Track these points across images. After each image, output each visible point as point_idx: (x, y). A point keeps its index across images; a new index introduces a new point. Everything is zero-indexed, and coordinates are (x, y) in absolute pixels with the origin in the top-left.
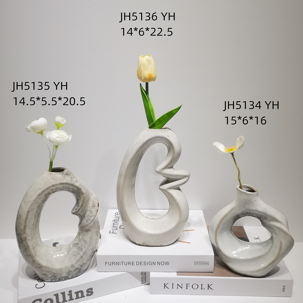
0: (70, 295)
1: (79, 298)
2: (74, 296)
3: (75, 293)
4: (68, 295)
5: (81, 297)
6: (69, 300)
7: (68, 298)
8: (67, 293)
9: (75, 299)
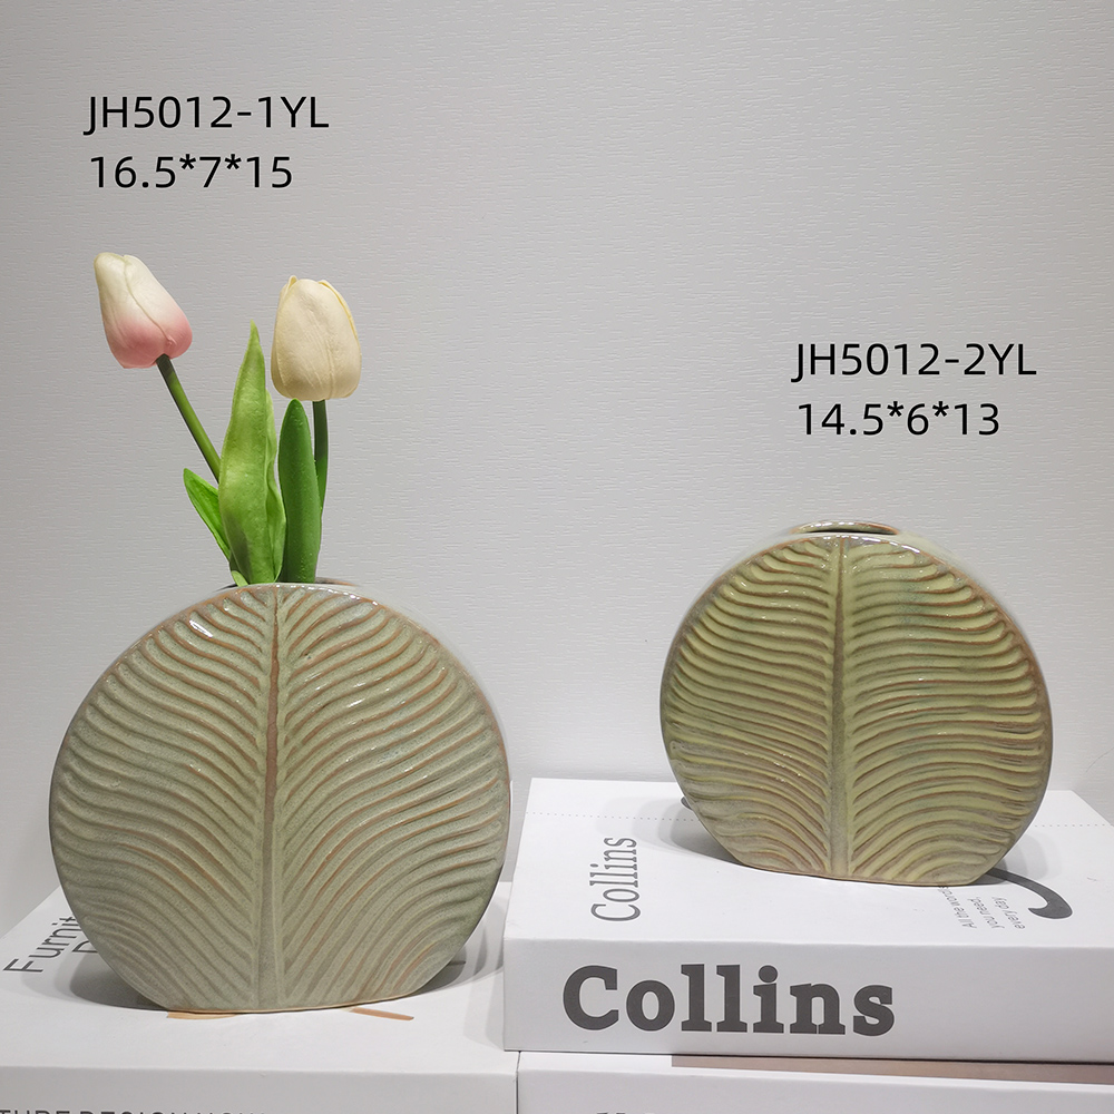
0: (767, 993)
1: (811, 1029)
2: (787, 1011)
3: (795, 990)
4: (757, 990)
5: (824, 1029)
6: (758, 1028)
7: (750, 1009)
8: (749, 980)
9: (787, 1029)
